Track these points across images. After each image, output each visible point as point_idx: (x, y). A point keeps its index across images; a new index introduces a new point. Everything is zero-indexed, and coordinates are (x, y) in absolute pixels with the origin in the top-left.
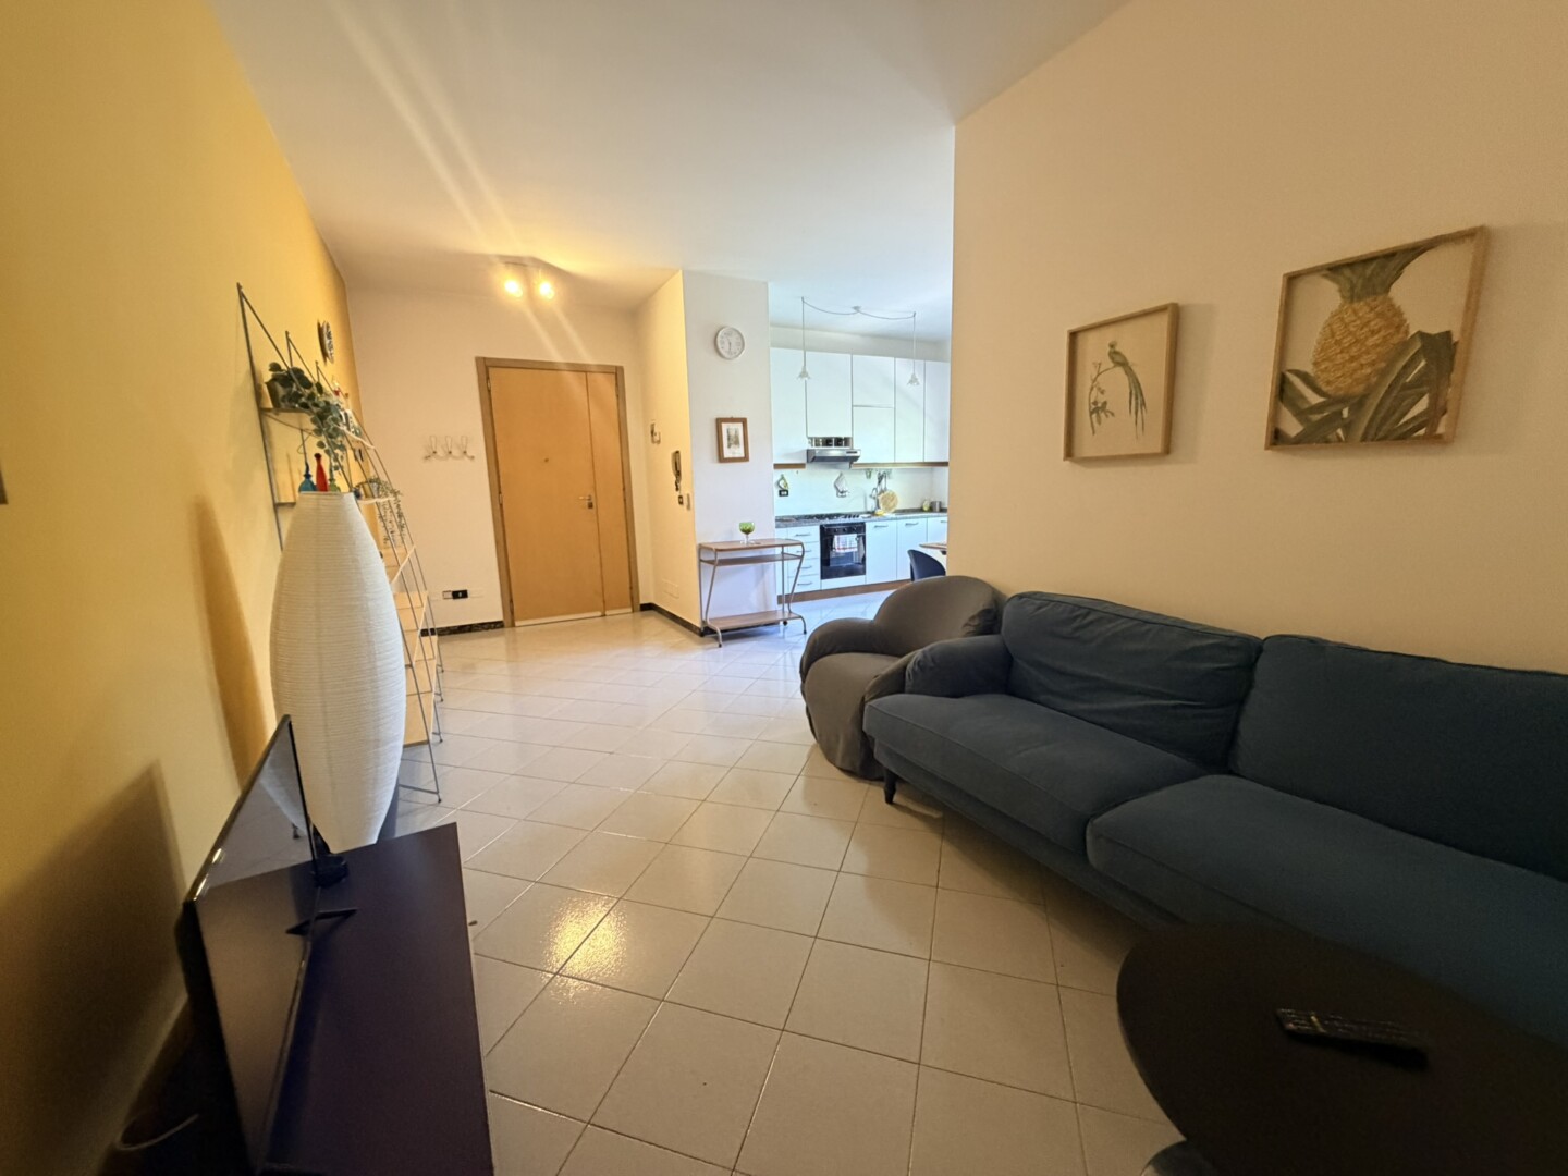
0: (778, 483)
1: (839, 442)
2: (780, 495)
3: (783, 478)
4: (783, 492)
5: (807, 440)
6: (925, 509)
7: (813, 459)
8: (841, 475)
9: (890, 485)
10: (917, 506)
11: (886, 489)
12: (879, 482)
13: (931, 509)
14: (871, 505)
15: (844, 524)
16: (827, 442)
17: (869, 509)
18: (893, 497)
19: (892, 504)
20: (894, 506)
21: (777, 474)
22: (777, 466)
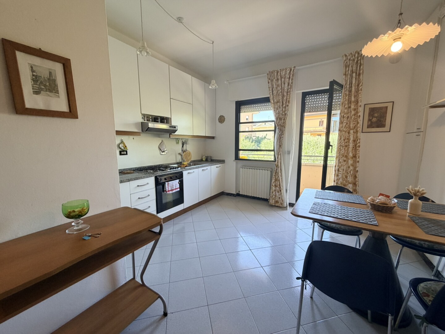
0: (119, 146)
1: (163, 120)
2: (121, 154)
3: (122, 142)
4: (123, 152)
5: (141, 116)
6: (204, 160)
7: (145, 129)
8: (162, 141)
9: (189, 147)
10: (200, 159)
11: (186, 150)
12: (183, 146)
13: (207, 160)
14: (179, 159)
15: (171, 174)
16: (155, 119)
17: (178, 161)
18: (190, 154)
19: (189, 158)
20: (190, 159)
21: (118, 139)
22: (119, 133)
